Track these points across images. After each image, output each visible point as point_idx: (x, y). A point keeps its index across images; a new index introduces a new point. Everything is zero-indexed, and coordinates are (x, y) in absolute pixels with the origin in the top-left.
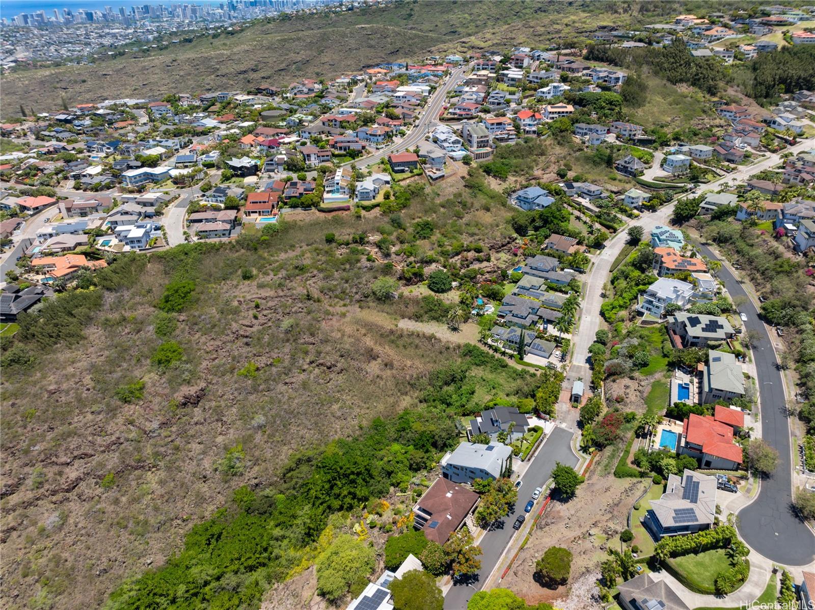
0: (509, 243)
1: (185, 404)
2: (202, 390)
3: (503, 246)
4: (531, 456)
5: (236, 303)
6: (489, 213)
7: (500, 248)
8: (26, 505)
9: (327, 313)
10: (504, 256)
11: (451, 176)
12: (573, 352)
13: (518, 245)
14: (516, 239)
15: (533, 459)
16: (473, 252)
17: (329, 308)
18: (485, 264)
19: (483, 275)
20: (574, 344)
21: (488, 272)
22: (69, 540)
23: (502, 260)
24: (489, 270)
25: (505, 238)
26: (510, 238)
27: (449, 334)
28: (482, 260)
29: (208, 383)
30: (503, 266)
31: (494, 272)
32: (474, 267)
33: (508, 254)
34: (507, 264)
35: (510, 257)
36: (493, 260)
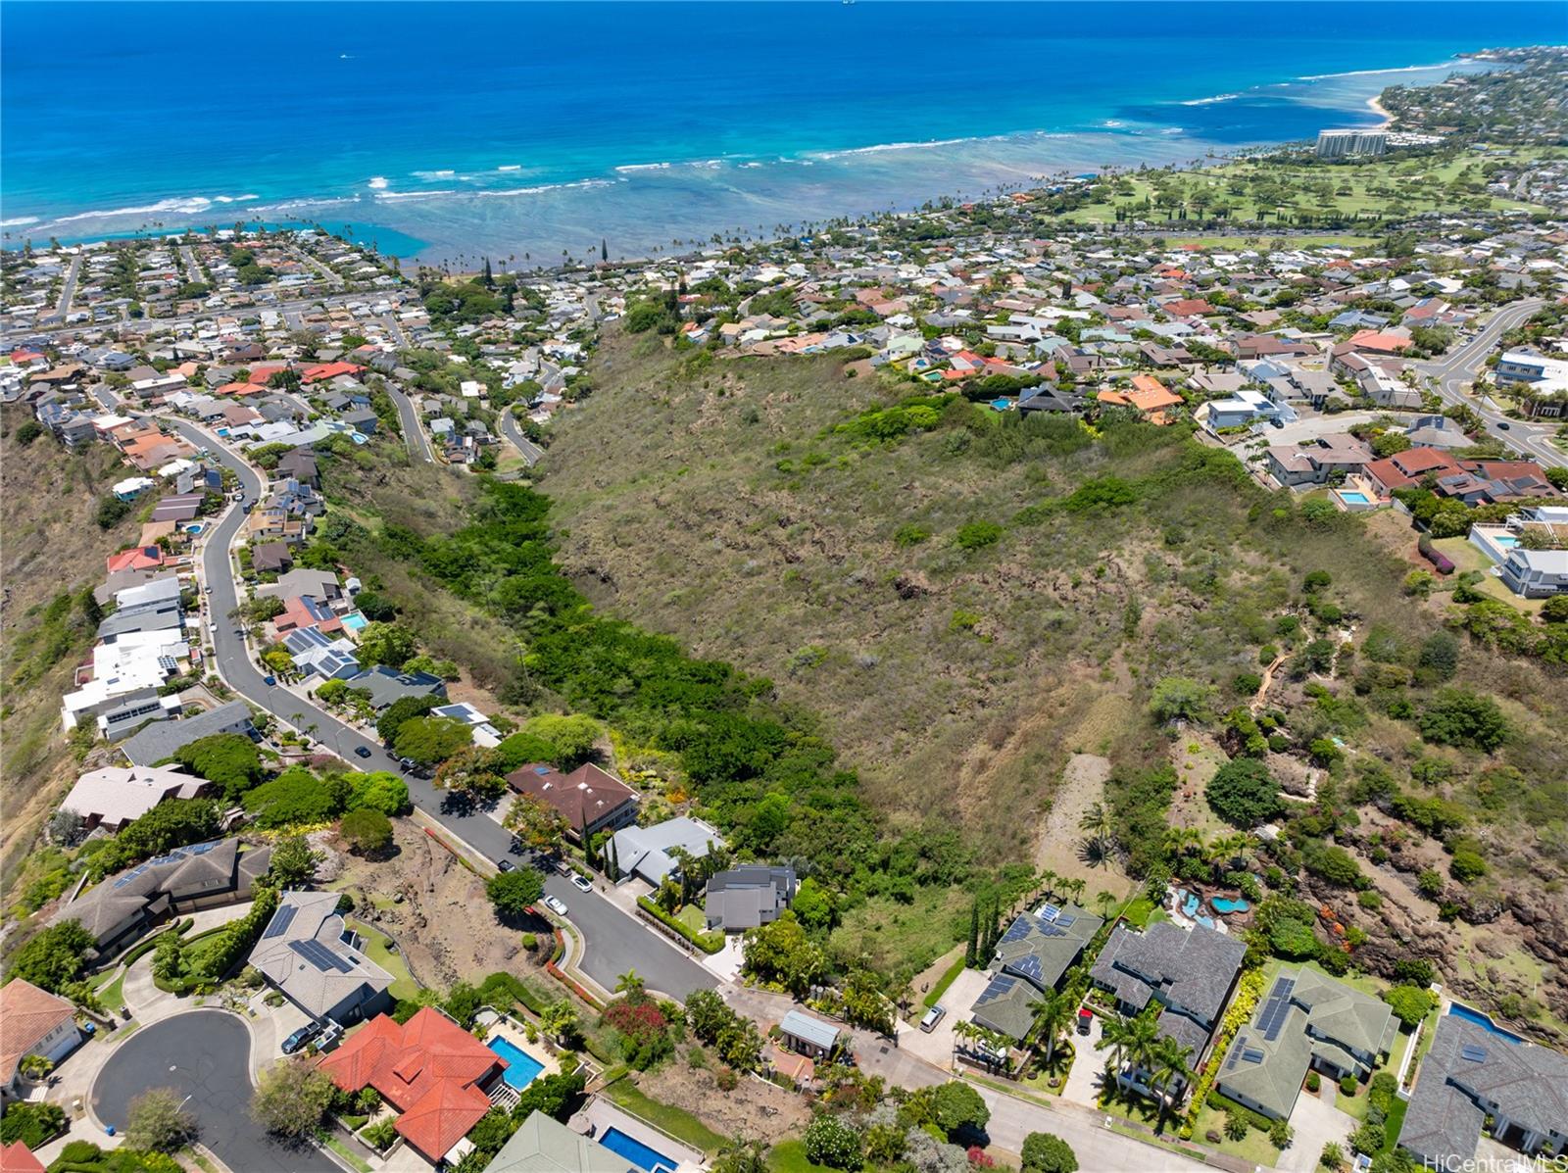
1: (898, 586)
2: (925, 592)
4: (647, 920)
5: (1102, 554)
8: (773, 543)
9: (1105, 658)
10: (1523, 970)
12: (1006, 1090)
15: (641, 922)
16: (1448, 859)
17: (1117, 654)
18: (1427, 914)
19: (1362, 906)
20: (1047, 1104)
21: (1385, 921)
23: (1491, 963)
24: (1397, 918)
27: (1066, 838)
28: (1428, 893)
29: (939, 593)
30: (1465, 973)
31: (1396, 936)
32: (1381, 877)
33: (1553, 988)
34: (1485, 985)
35: (1537, 994)
36: (1466, 934)
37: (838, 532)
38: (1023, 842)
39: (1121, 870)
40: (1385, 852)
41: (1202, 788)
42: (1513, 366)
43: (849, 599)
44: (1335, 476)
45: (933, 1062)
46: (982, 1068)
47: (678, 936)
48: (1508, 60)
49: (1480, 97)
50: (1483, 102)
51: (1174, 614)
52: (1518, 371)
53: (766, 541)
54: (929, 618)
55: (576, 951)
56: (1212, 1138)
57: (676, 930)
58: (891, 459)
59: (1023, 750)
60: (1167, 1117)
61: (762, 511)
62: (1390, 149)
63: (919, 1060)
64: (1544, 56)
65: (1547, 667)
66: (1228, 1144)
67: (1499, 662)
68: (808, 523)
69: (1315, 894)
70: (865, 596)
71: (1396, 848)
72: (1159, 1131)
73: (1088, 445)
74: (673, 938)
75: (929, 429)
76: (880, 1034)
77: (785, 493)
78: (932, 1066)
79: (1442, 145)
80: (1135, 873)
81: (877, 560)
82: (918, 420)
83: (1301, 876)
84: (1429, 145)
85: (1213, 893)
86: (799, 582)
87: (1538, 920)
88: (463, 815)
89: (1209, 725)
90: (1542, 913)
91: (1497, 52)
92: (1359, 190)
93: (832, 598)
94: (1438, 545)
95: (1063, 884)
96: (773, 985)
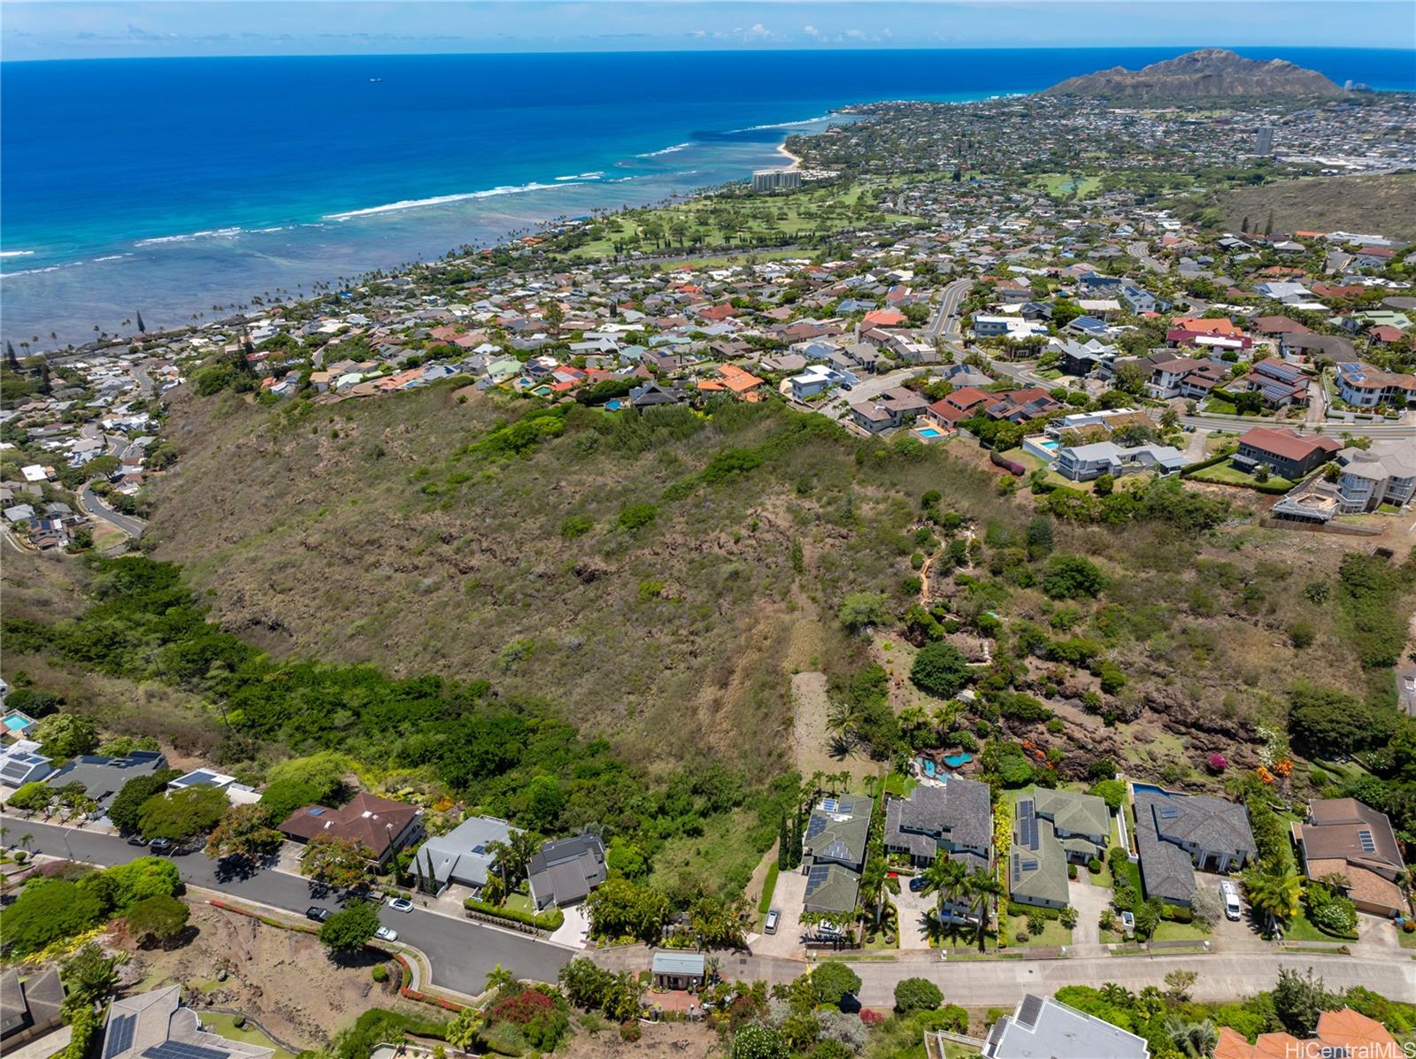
0: (1226, 733)
1: (579, 573)
2: (605, 573)
3: (1199, 728)
4: (480, 919)
5: (750, 511)
6: (1289, 652)
7: (1184, 724)
8: (441, 560)
9: (785, 593)
10: (1169, 745)
11: (1357, 533)
12: (856, 959)
13: (1251, 759)
14: (1263, 742)
15: (476, 923)
16: (1098, 681)
17: (795, 587)
18: (1094, 723)
19: (1050, 731)
20: (891, 959)
21: (1070, 738)
22: (415, 607)
23: (1148, 747)
24: (1078, 734)
25: (1227, 716)
26: (1243, 725)
27: (814, 744)
28: (1092, 710)
29: (618, 571)
30: (1134, 760)
31: (1082, 747)
32: (1056, 707)
33: (1192, 752)
34: (1149, 764)
35: (1183, 760)
36: (1125, 731)
37: (504, 537)
38: (780, 756)
39: (865, 756)
40: (1055, 688)
41: (906, 674)
42: (985, 325)
43: (535, 594)
44: (906, 420)
45: (787, 957)
46: (829, 947)
47: (517, 924)
48: (864, 113)
49: (854, 141)
50: (857, 145)
51: (828, 546)
52: (989, 328)
53: (434, 559)
54: (617, 593)
55: (422, 969)
56: (1021, 939)
57: (514, 919)
58: (530, 466)
59: (748, 683)
60: (981, 934)
61: (421, 533)
62: (805, 183)
63: (775, 959)
64: (888, 109)
65: (1112, 528)
66: (1034, 939)
67: (1079, 531)
68: (470, 535)
69: (1015, 734)
70: (549, 588)
71: (1060, 682)
72: (982, 948)
73: (702, 427)
74: (513, 927)
75: (557, 435)
76: (733, 950)
77: (438, 513)
78: (788, 961)
79: (840, 177)
80: (878, 756)
81: (551, 554)
82: (546, 429)
83: (1001, 722)
84: (830, 178)
85: (944, 754)
86: (482, 589)
87: (1167, 707)
88: (245, 877)
89: (892, 626)
90: (1169, 702)
91: (855, 107)
92: (792, 215)
93: (519, 596)
94: (1006, 456)
95: (831, 779)
96: (623, 938)
